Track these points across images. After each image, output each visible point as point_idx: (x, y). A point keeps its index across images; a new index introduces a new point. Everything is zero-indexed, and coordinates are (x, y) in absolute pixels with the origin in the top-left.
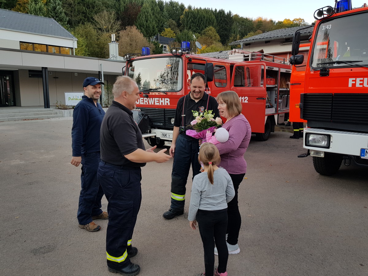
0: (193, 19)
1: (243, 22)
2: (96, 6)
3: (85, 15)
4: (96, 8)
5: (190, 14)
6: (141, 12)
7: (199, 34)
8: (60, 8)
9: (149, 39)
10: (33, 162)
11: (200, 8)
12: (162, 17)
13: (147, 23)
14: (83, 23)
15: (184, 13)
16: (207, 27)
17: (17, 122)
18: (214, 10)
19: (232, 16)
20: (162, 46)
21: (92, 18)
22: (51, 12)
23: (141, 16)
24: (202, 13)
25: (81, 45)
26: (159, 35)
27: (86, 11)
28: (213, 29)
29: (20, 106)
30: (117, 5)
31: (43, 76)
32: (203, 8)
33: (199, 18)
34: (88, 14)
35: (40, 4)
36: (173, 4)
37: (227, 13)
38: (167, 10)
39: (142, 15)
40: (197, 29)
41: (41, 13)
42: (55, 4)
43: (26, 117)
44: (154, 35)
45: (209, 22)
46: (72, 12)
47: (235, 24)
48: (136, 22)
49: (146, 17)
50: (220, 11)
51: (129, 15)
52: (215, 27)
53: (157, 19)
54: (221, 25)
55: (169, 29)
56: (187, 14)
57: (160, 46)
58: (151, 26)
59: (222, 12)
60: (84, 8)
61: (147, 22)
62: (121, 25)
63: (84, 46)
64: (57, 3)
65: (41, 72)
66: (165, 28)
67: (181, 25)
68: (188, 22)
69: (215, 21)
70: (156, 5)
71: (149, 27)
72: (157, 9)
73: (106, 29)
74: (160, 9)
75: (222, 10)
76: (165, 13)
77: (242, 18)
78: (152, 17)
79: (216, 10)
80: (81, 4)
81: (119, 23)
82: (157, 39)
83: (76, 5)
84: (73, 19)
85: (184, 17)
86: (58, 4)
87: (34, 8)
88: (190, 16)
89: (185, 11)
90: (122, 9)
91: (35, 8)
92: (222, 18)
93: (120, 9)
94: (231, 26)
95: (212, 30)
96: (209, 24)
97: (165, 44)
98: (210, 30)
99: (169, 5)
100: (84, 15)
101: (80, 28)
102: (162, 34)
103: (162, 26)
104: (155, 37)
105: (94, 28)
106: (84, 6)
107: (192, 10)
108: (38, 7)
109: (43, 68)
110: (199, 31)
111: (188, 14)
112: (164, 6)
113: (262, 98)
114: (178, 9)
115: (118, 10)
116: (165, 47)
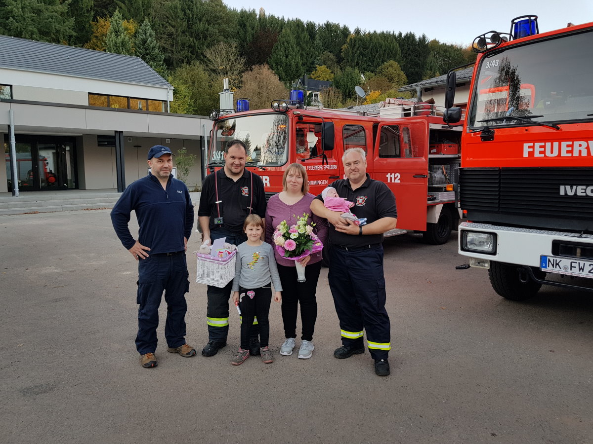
0: (362, 49)
1: (446, 51)
2: (210, 35)
3: (193, 50)
4: (210, 39)
5: (357, 42)
6: (278, 42)
7: (372, 73)
8: (152, 41)
9: (290, 83)
10: (74, 270)
11: (375, 32)
12: (312, 48)
13: (287, 60)
14: (188, 62)
15: (348, 40)
16: (386, 61)
17: (74, 213)
18: (397, 34)
19: (427, 42)
20: (311, 95)
21: (202, 54)
22: (139, 48)
23: (278, 48)
24: (377, 39)
25: (182, 96)
26: (306, 77)
27: (195, 43)
28: (395, 64)
29: (84, 189)
30: (242, 33)
31: (117, 144)
32: (379, 31)
33: (373, 47)
34: (197, 48)
35: (123, 36)
36: (331, 28)
37: (420, 38)
38: (321, 37)
39: (279, 46)
40: (369, 65)
41: (124, 50)
42: (145, 35)
43: (89, 205)
44: (298, 77)
45: (389, 54)
46: (172, 45)
47: (432, 55)
48: (270, 58)
49: (285, 50)
50: (407, 35)
51: (260, 48)
52: (399, 62)
53: (304, 53)
54: (409, 57)
55: (324, 67)
56: (353, 42)
57: (308, 94)
58: (293, 63)
59: (410, 37)
60: (191, 39)
61: (287, 57)
62: (245, 64)
63: (187, 98)
64: (148, 34)
65: (114, 137)
66: (317, 66)
67: (344, 59)
68: (354, 55)
69: (399, 51)
70: (303, 30)
71: (290, 65)
72: (305, 37)
73: (223, 70)
74: (309, 37)
75: (411, 33)
76: (318, 42)
77: (444, 46)
78: (295, 49)
79: (400, 34)
80: (186, 33)
81: (243, 60)
82: (303, 83)
83: (179, 35)
84: (175, 56)
85: (348, 47)
86: (150, 34)
87: (113, 42)
88: (357, 45)
89: (349, 38)
90: (249, 38)
91: (116, 43)
92: (411, 46)
93: (246, 38)
94: (425, 58)
95: (393, 67)
96: (389, 57)
97: (315, 90)
98: (391, 66)
99: (325, 28)
100: (191, 50)
101: (184, 71)
102: (312, 76)
103: (313, 63)
104: (300, 81)
105: (204, 70)
106: (191, 36)
107: (360, 36)
108: (120, 40)
109: (116, 132)
110: (372, 68)
111: (355, 42)
112: (316, 32)
113: (421, 175)
114: (338, 34)
115: (243, 41)
116: (316, 96)
